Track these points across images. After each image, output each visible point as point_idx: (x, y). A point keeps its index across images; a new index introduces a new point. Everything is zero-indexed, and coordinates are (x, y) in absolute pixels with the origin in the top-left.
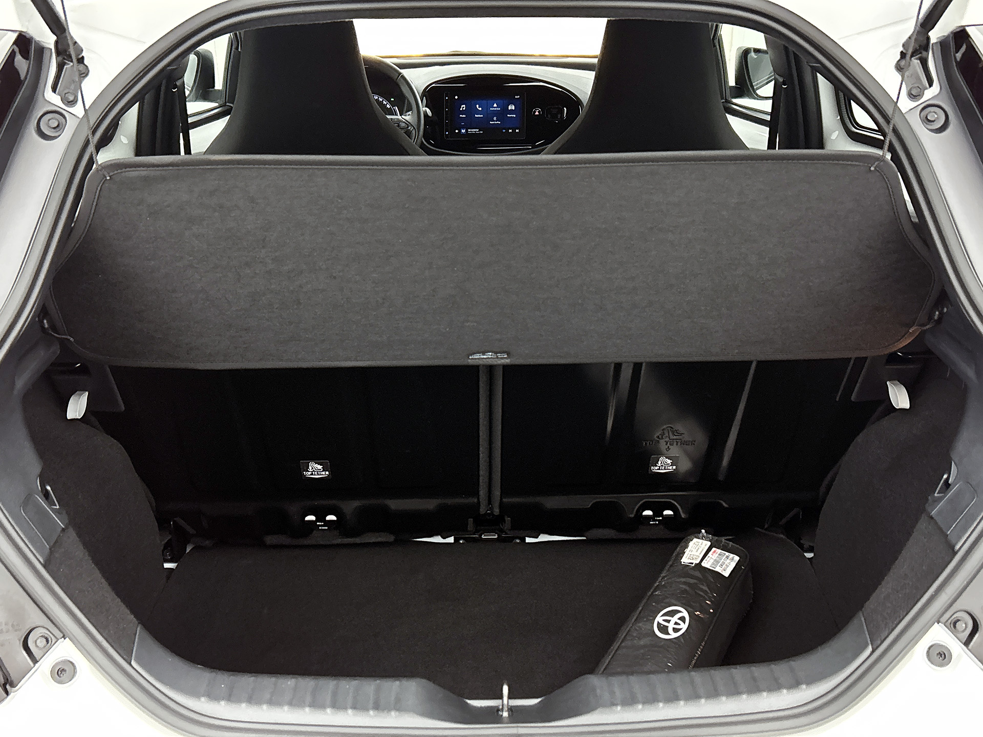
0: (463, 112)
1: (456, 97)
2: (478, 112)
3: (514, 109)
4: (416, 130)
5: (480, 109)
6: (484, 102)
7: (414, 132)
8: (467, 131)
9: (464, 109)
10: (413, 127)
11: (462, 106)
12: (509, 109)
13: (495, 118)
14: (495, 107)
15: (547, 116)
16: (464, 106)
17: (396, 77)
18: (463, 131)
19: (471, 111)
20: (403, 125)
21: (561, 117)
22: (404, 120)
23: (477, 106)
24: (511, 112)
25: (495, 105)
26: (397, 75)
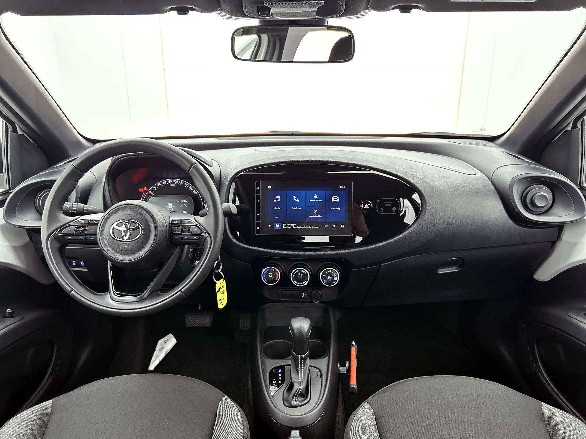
0: (277, 204)
1: (269, 187)
2: (296, 205)
3: (338, 200)
4: (213, 238)
5: (298, 201)
6: (303, 192)
7: (209, 239)
8: (282, 226)
9: (279, 200)
10: (208, 233)
11: (276, 197)
12: (333, 201)
13: (315, 212)
14: (316, 199)
15: (379, 210)
16: (279, 197)
17: (188, 169)
18: (278, 226)
19: (286, 203)
20: (195, 230)
21: (396, 211)
22: (197, 223)
23: (295, 197)
24: (335, 204)
25: (316, 197)
26: (189, 166)
